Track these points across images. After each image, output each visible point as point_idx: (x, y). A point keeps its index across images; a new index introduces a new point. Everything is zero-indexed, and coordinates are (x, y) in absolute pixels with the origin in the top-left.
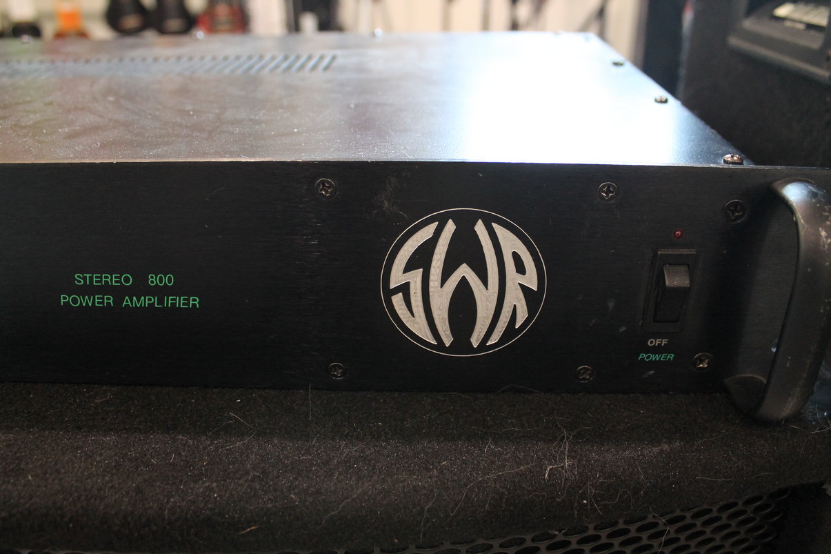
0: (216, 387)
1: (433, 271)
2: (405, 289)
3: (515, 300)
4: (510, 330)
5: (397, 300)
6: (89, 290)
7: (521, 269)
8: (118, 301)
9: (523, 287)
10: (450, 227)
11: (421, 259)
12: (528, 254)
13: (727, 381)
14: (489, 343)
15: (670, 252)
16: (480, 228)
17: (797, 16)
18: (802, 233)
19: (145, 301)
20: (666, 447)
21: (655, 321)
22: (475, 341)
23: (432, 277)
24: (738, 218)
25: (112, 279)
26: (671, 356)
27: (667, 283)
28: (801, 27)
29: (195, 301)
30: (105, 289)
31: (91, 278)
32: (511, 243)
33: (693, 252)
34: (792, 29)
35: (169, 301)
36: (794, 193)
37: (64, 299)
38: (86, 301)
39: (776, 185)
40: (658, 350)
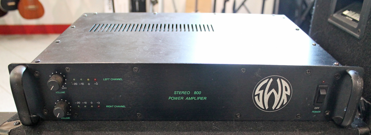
0: (206, 121)
1: (266, 90)
2: (258, 95)
3: (284, 97)
4: (282, 105)
5: (256, 98)
6: (178, 95)
7: (286, 90)
8: (185, 98)
9: (287, 95)
10: (271, 80)
11: (263, 88)
12: (289, 86)
13: (333, 118)
14: (277, 108)
15: (322, 86)
16: (278, 80)
17: (349, 15)
18: (353, 82)
19: (192, 98)
20: (320, 133)
21: (317, 103)
22: (273, 108)
23: (265, 92)
24: (338, 78)
25: (184, 93)
26: (320, 112)
27: (321, 93)
28: (351, 19)
29: (205, 98)
30: (182, 95)
31: (179, 92)
32: (285, 84)
33: (327, 86)
34: (348, 19)
35: (198, 98)
36: (351, 73)
37: (170, 98)
38: (176, 98)
39: (347, 71)
40: (317, 110)
